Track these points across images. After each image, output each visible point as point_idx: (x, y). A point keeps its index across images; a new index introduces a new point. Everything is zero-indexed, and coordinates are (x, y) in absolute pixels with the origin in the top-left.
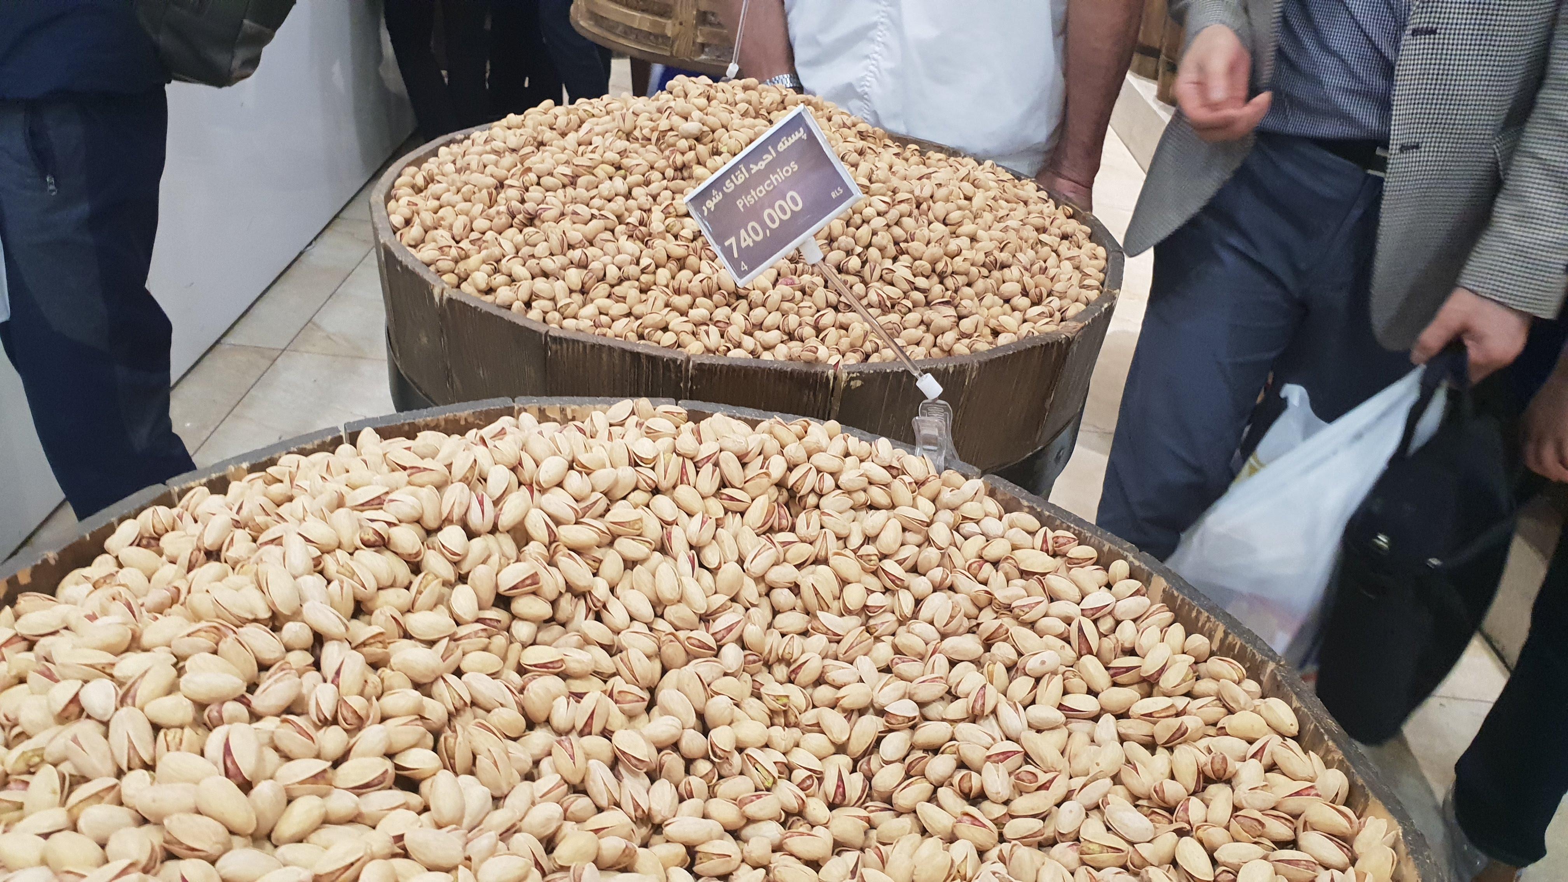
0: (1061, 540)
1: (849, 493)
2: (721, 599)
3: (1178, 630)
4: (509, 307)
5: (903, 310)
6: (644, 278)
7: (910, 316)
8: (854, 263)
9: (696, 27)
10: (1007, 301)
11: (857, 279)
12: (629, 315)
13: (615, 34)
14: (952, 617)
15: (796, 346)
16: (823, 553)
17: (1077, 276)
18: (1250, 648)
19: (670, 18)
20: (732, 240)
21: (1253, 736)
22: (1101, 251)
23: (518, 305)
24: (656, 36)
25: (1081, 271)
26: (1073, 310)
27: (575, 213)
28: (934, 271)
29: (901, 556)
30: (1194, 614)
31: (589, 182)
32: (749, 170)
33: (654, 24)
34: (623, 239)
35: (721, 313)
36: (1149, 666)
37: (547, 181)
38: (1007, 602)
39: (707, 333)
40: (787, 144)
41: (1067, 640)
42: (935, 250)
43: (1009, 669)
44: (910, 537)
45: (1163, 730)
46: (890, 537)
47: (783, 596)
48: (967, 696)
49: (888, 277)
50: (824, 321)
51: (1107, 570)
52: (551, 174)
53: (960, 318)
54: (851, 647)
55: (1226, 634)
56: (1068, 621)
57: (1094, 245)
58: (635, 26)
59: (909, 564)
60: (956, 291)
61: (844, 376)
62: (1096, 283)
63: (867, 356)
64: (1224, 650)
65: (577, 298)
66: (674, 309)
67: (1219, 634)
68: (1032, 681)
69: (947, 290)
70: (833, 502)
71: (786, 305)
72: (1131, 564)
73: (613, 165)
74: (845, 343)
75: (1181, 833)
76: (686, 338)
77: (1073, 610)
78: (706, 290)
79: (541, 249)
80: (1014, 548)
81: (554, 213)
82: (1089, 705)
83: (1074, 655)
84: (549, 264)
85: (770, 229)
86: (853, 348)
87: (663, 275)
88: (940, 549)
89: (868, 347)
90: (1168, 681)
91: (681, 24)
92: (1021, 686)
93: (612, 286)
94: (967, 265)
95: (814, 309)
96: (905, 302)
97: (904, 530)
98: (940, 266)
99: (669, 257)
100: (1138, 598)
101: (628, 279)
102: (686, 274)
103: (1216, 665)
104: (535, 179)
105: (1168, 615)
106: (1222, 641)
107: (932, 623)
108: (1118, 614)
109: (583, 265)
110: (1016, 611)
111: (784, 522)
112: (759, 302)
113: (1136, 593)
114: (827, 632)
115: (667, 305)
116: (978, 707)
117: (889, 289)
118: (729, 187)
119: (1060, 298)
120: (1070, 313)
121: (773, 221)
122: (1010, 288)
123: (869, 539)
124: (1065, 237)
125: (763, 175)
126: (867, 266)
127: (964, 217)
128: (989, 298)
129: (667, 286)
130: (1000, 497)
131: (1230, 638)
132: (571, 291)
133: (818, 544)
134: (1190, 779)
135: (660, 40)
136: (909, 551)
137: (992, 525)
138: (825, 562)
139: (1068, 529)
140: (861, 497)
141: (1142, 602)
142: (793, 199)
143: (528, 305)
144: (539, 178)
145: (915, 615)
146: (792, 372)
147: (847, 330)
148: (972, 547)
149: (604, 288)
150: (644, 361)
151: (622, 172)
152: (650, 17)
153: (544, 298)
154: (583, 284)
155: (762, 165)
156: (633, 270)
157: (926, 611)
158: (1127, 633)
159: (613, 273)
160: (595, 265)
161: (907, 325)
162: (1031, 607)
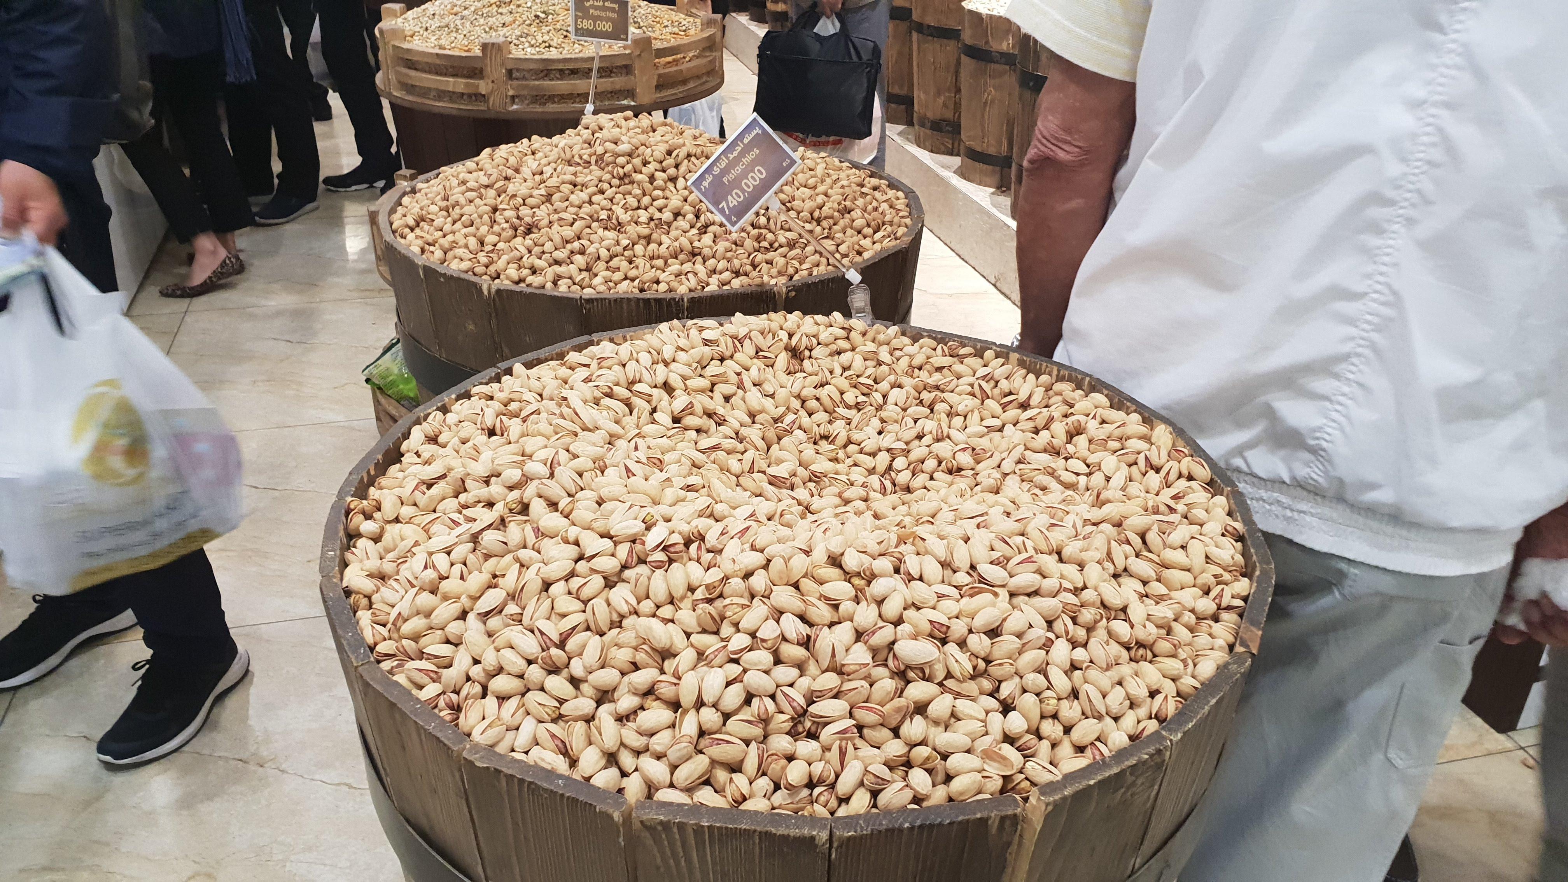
0: (953, 347)
1: (827, 345)
2: (782, 409)
3: (1031, 377)
4: (543, 287)
5: (802, 246)
6: (626, 253)
7: (808, 249)
8: (763, 220)
9: (506, 84)
10: (859, 232)
11: (767, 231)
12: (626, 278)
13: (429, 98)
14: (907, 398)
15: (743, 280)
16: (824, 380)
17: (893, 211)
18: (1073, 374)
19: (482, 78)
20: (724, 204)
21: (1088, 412)
22: (900, 194)
23: (549, 285)
24: (470, 96)
25: (894, 209)
26: (901, 231)
27: (561, 219)
28: (812, 218)
29: (867, 374)
30: (1038, 366)
31: (561, 197)
32: (728, 158)
33: (467, 85)
34: (600, 231)
35: (688, 266)
36: (1022, 397)
37: (529, 201)
38: (935, 384)
39: (688, 279)
40: (749, 138)
41: (974, 395)
42: (809, 204)
43: (948, 416)
44: (869, 363)
45: (1041, 422)
46: (858, 363)
47: (812, 404)
48: (931, 433)
49: (787, 226)
50: (757, 260)
51: (982, 358)
52: (531, 196)
53: (838, 245)
54: (859, 423)
55: (1059, 371)
56: (972, 386)
57: (895, 191)
58: (450, 89)
59: (873, 377)
60: (830, 229)
61: (784, 290)
62: (907, 214)
63: (791, 278)
64: (1060, 379)
65: (585, 274)
66: (657, 269)
67: (1055, 372)
68: (963, 418)
69: (824, 229)
70: (817, 352)
71: (729, 255)
72: (995, 351)
73: (571, 183)
74: (774, 271)
75: (1066, 459)
76: (674, 284)
77: (971, 379)
78: (673, 253)
79: (548, 246)
80: (928, 358)
81: (545, 222)
82: (997, 423)
83: (979, 402)
84: (560, 255)
85: (748, 192)
86: (780, 273)
87: (639, 249)
88: (889, 365)
89: (791, 271)
90: (1034, 401)
91: (493, 82)
92: (958, 421)
93: (607, 262)
94: (831, 211)
95: (747, 255)
96: (801, 240)
97: (865, 360)
98: (816, 214)
99: (639, 237)
100: (1005, 366)
101: (617, 256)
102: (653, 246)
103: (1058, 387)
104: (521, 201)
105: (1024, 371)
106: (1057, 376)
107: (896, 405)
108: (996, 377)
109: (582, 252)
110: (942, 386)
111: (796, 367)
112: (711, 255)
113: (1003, 365)
114: (843, 418)
115: (652, 267)
116: (939, 433)
117: (789, 235)
118: (716, 170)
119: (891, 225)
120: (899, 234)
121: (749, 187)
122: (859, 223)
123: (845, 369)
124: (875, 189)
125: (737, 160)
126: (771, 222)
127: (817, 182)
128: (849, 232)
129: (644, 256)
130: (908, 335)
131: (1062, 372)
132: (581, 270)
133: (820, 374)
134: (1063, 437)
135: (474, 98)
136: (870, 371)
137: (910, 349)
138: (827, 383)
139: (954, 341)
140: (834, 347)
141: (1007, 368)
142: (759, 171)
143: (555, 283)
144: (524, 200)
145: (885, 403)
146: (751, 293)
147: (772, 264)
148: (904, 363)
149: (601, 265)
150: (653, 304)
151: (579, 187)
152: (463, 81)
153: (565, 278)
154: (587, 264)
155: (735, 154)
156: (619, 249)
157: (891, 399)
158: (1004, 385)
159: (604, 253)
160: (591, 250)
161: (807, 254)
162: (950, 382)
